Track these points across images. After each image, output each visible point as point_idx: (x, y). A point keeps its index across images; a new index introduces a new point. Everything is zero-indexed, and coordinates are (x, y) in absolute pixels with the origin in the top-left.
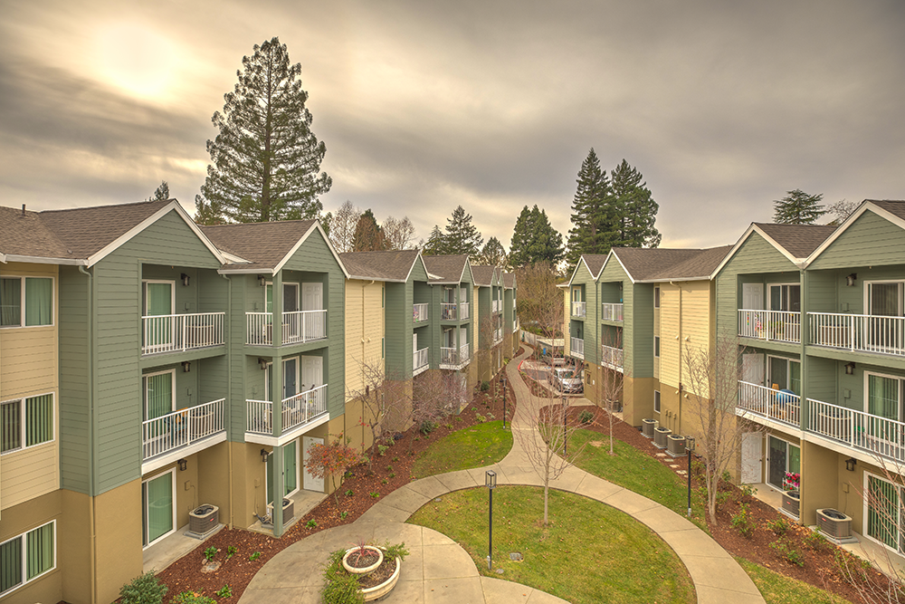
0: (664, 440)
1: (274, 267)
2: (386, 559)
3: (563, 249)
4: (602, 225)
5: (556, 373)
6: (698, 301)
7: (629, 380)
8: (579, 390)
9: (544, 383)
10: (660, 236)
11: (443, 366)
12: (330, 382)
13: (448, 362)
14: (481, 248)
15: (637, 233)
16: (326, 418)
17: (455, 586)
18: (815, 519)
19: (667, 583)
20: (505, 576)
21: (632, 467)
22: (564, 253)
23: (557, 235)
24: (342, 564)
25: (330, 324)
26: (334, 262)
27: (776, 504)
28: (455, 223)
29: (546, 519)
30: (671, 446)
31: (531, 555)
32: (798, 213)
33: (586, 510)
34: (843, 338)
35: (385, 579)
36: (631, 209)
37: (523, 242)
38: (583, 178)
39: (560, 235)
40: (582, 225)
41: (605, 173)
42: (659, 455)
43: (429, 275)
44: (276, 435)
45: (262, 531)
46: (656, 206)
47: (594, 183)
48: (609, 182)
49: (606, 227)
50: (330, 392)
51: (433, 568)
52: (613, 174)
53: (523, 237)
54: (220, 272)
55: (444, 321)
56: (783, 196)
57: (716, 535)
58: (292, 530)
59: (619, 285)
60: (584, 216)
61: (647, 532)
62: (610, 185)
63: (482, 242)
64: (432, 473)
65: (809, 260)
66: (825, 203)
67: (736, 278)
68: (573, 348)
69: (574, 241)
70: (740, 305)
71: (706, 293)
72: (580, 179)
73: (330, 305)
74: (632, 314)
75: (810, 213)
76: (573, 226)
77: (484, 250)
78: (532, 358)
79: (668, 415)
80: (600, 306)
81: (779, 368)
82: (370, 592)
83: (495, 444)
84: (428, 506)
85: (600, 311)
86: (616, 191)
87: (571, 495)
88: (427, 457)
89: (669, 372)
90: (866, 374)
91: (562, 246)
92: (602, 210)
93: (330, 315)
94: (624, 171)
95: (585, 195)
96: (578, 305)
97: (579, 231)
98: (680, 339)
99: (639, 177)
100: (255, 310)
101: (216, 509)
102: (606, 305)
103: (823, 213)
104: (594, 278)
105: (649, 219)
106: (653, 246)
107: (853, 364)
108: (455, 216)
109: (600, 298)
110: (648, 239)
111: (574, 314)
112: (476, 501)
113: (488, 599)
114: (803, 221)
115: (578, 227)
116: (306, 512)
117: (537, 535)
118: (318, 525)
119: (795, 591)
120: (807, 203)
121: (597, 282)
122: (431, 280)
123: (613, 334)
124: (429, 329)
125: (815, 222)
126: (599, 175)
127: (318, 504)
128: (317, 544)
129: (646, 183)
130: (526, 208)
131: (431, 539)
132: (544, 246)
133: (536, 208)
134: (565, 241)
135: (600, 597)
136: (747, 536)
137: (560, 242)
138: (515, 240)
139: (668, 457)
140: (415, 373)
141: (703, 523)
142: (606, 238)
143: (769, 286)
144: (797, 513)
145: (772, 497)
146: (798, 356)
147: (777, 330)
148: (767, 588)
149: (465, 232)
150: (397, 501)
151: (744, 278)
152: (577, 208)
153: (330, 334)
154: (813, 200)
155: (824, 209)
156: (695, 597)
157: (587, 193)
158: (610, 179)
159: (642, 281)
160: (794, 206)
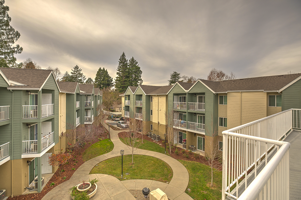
0: (155, 137)
1: (40, 88)
2: (92, 184)
3: (113, 83)
4: (126, 76)
5: (120, 123)
6: (163, 100)
7: (144, 122)
8: (127, 127)
9: (116, 126)
10: (142, 81)
11: (85, 123)
12: (55, 131)
13: (87, 121)
14: (85, 81)
15: (136, 79)
16: (54, 144)
17: (114, 186)
18: (189, 148)
19: (166, 169)
20: (127, 179)
21: (149, 145)
22: (113, 84)
23: (111, 78)
24: (77, 190)
25: (55, 109)
26: (56, 86)
27: (182, 147)
28: (75, 71)
29: (133, 162)
30: (157, 138)
31: (132, 172)
32: (175, 78)
33: (142, 158)
34: (194, 108)
35: (94, 190)
36: (135, 72)
37: (99, 80)
38: (121, 61)
39: (112, 78)
40: (120, 76)
41: (127, 60)
42: (154, 141)
43: (80, 91)
44: (39, 152)
45: (30, 193)
46: (142, 72)
47: (124, 63)
48: (128, 63)
49: (127, 77)
50: (55, 135)
51: (105, 183)
52: (130, 61)
53: (99, 78)
54: (8, 89)
55: (86, 107)
56: (172, 73)
57: (172, 157)
58: (45, 188)
59: (141, 95)
60: (121, 73)
61: (158, 159)
62: (129, 64)
63: (85, 79)
64: (90, 158)
65: (188, 91)
66: (181, 76)
67: (173, 94)
68: (126, 114)
69: (118, 81)
70: (174, 101)
71: (165, 98)
72: (120, 61)
73: (55, 102)
74: (145, 104)
75: (178, 78)
76: (117, 76)
77: (86, 82)
78: (108, 119)
79: (155, 131)
80: (135, 101)
81: (181, 115)
82: (91, 195)
83: (108, 146)
84: (94, 168)
85: (135, 103)
86: (130, 66)
87: (136, 155)
88: (87, 154)
89: (154, 120)
90: (197, 115)
91: (113, 82)
92: (126, 72)
93: (55, 106)
94: (133, 60)
95: (121, 66)
96: (127, 101)
97: (119, 78)
98: (158, 110)
99: (137, 63)
100: (26, 104)
101: (4, 191)
102: (137, 101)
103: (180, 78)
104: (133, 93)
105: (140, 76)
106: (141, 84)
107: (195, 113)
108: (75, 69)
109: (135, 99)
110: (139, 81)
111: (126, 104)
112: (110, 163)
113: (125, 186)
114: (176, 79)
115: (119, 76)
116: (48, 181)
117: (131, 167)
118: (55, 184)
119: (189, 163)
120: (177, 75)
121: (134, 95)
122: (81, 93)
123: (139, 109)
124: (80, 110)
125: (179, 80)
126: (125, 60)
127: (51, 177)
128: (59, 190)
129: (139, 65)
130: (100, 68)
131: (100, 176)
132: (107, 81)
133: (104, 69)
134: (114, 81)
135: (153, 176)
136: (178, 155)
137: (112, 81)
138: (96, 79)
139: (156, 141)
140: (77, 126)
141: (169, 154)
142: (128, 81)
143: (179, 96)
144: (186, 148)
145: (180, 146)
146: (186, 112)
147: (181, 107)
148: (184, 164)
149: (79, 75)
150: (82, 169)
151: (175, 94)
152: (119, 70)
153: (55, 113)
154: (178, 74)
155: (181, 77)
156: (172, 170)
157: (122, 66)
158: (129, 62)
159: (148, 95)
160: (175, 76)
